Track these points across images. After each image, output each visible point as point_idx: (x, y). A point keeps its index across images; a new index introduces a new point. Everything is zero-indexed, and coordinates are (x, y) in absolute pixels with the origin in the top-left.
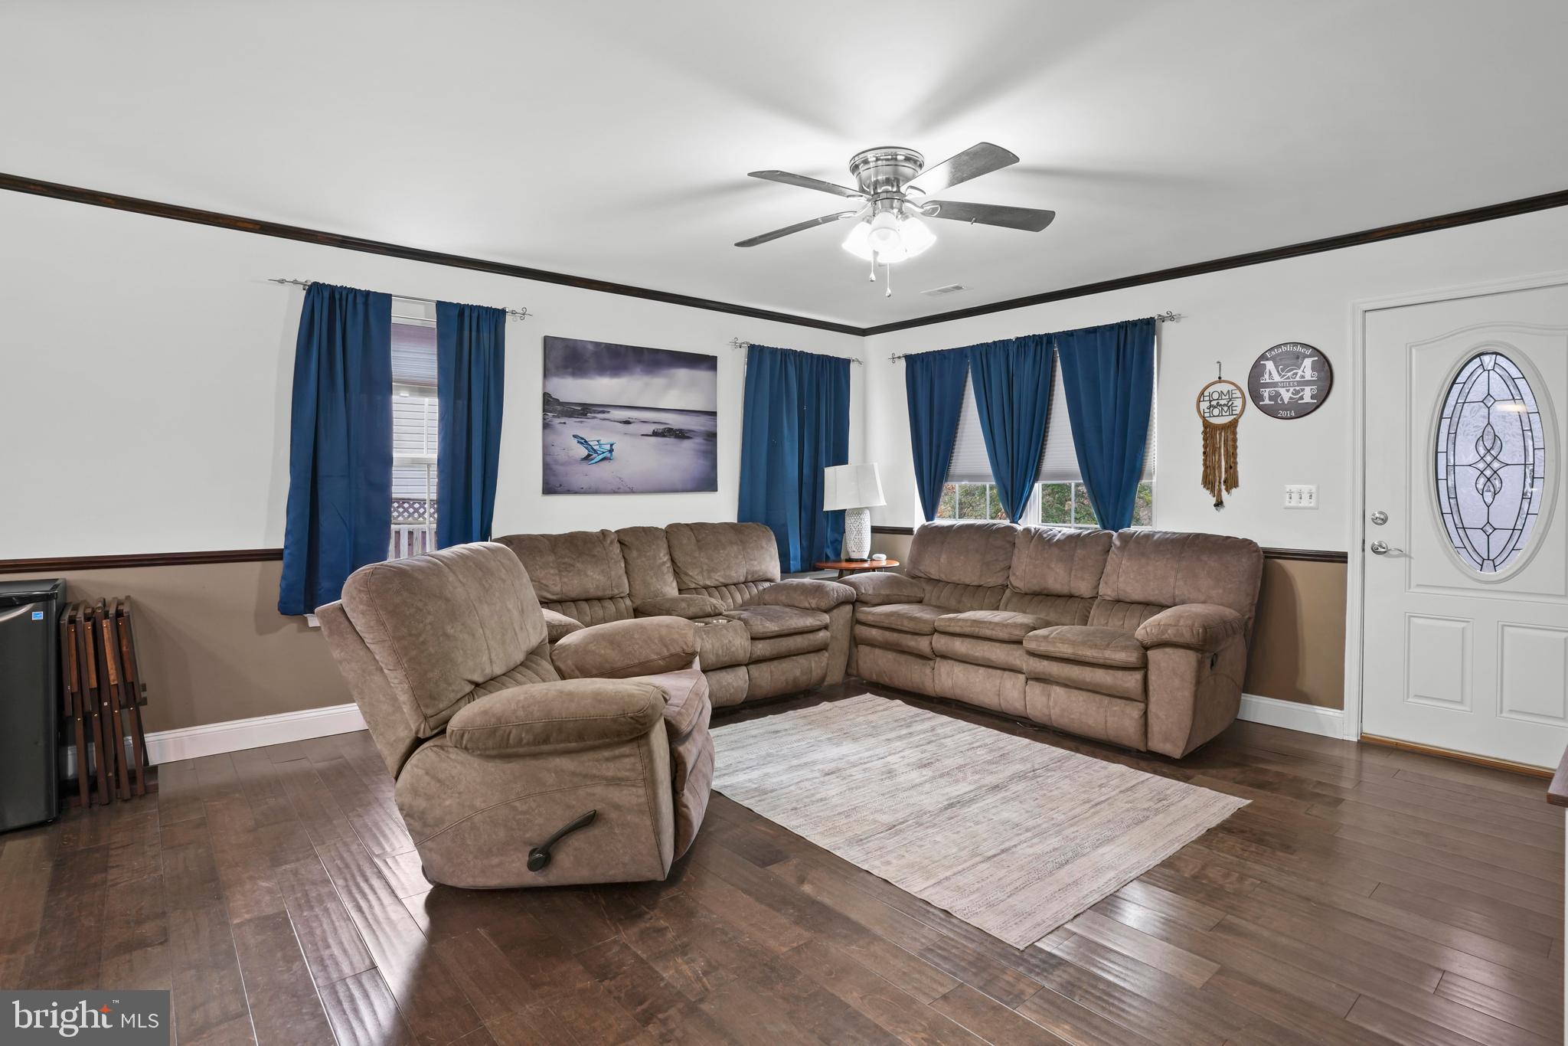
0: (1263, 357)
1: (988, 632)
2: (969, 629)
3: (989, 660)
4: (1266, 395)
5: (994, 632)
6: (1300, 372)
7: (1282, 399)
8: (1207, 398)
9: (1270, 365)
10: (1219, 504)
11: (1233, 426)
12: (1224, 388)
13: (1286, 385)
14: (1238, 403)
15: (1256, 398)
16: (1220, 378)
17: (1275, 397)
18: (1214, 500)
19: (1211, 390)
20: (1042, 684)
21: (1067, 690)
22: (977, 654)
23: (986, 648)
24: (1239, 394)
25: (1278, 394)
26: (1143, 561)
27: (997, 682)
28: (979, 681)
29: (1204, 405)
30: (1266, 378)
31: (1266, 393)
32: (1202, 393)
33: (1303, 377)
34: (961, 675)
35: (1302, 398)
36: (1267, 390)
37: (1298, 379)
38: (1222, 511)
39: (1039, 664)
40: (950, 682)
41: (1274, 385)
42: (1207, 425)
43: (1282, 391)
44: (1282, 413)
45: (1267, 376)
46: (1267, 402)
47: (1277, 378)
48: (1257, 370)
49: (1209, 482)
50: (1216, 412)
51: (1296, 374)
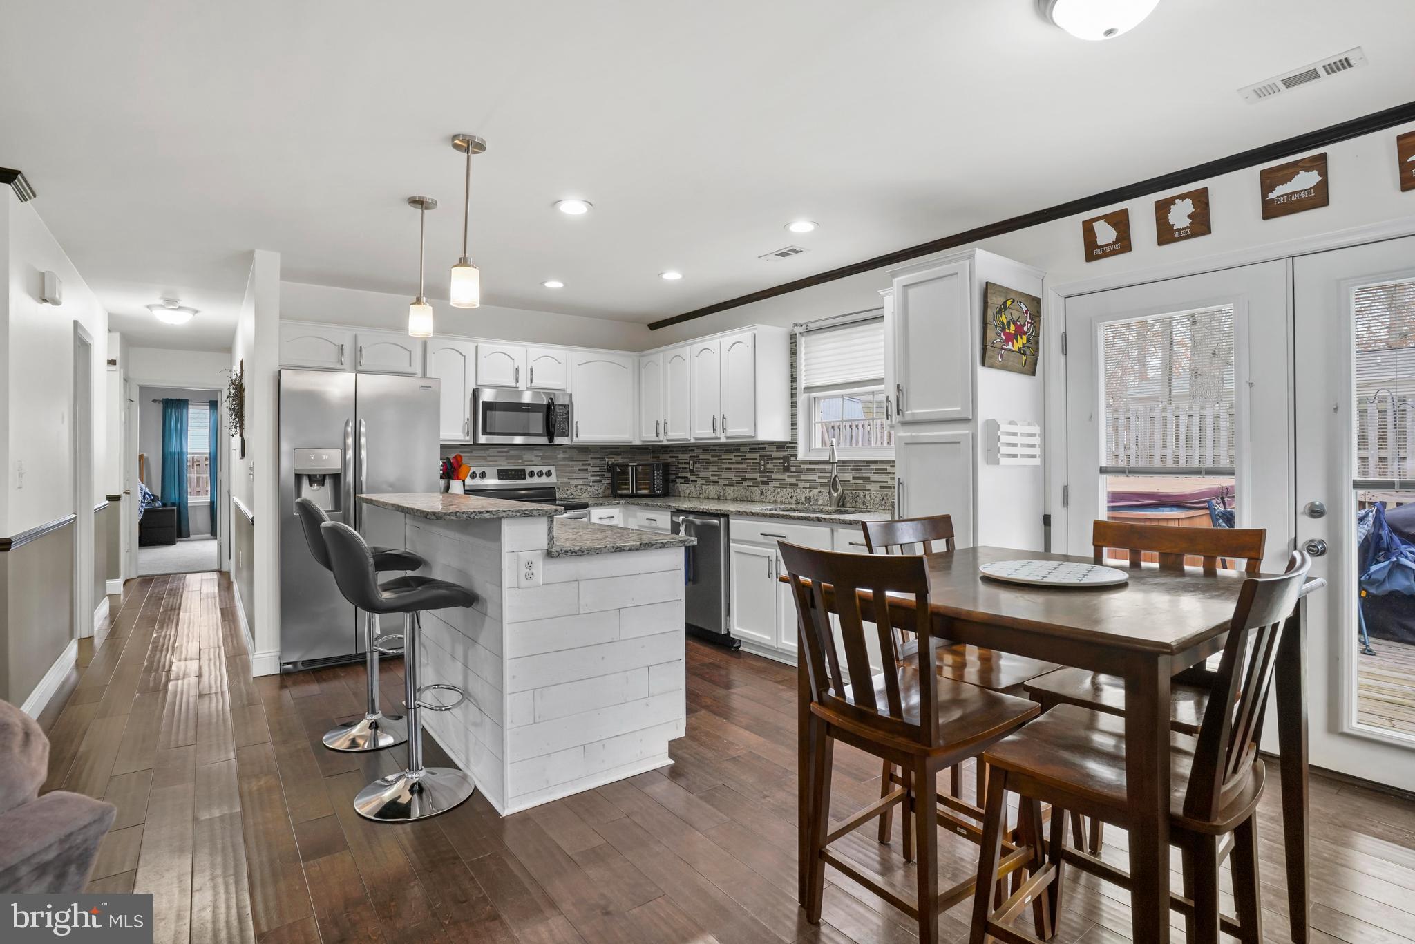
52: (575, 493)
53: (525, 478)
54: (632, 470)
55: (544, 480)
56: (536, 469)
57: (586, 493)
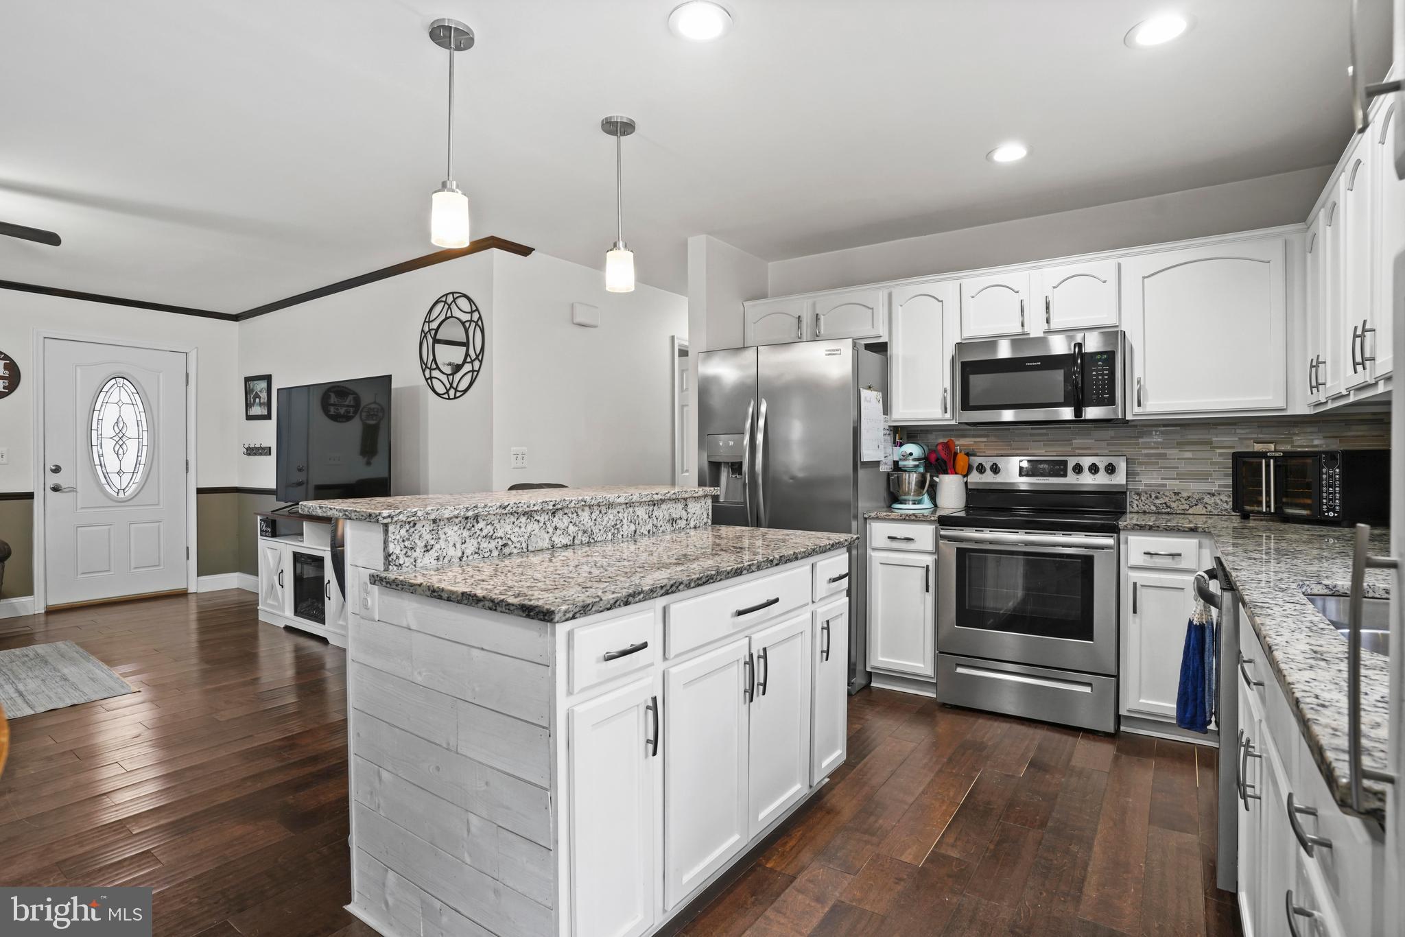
52: (1173, 505)
53: (1065, 475)
54: (1268, 466)
55: (1101, 479)
56: (1086, 462)
57: (1200, 506)
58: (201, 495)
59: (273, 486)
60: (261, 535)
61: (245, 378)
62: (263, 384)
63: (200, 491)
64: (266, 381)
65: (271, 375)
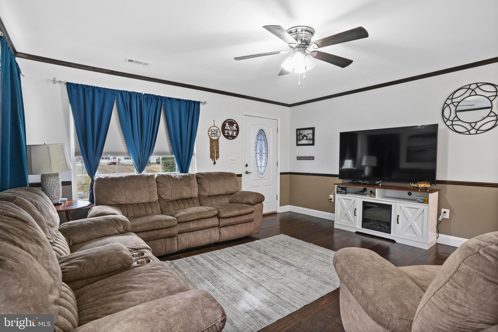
0: (225, 121)
1: (205, 216)
2: (197, 217)
3: (205, 226)
4: (226, 132)
5: (208, 215)
6: (233, 127)
7: (229, 134)
8: (211, 131)
9: (227, 124)
10: (215, 163)
11: (217, 140)
12: (216, 129)
13: (231, 130)
14: (219, 133)
15: (224, 133)
16: (214, 125)
17: (228, 133)
18: (213, 162)
19: (212, 128)
20: (225, 228)
21: (233, 226)
22: (200, 226)
23: (204, 222)
24: (219, 131)
25: (229, 132)
26: (216, 182)
27: (209, 234)
28: (202, 236)
29: (210, 133)
30: (226, 128)
31: (226, 131)
32: (209, 129)
33: (234, 129)
34: (193, 237)
35: (233, 134)
36: (227, 131)
37: (233, 129)
38: (215, 165)
39: (226, 221)
40: (188, 242)
41: (228, 130)
42: (211, 139)
43: (230, 132)
44: (229, 138)
45: (226, 127)
46: (226, 134)
47: (229, 128)
48: (224, 125)
49: (212, 157)
50: (213, 135)
51: (232, 128)
58: (282, 175)
59: (338, 173)
60: (337, 193)
61: (297, 129)
62: (311, 131)
63: (281, 174)
64: (312, 130)
65: (314, 127)
